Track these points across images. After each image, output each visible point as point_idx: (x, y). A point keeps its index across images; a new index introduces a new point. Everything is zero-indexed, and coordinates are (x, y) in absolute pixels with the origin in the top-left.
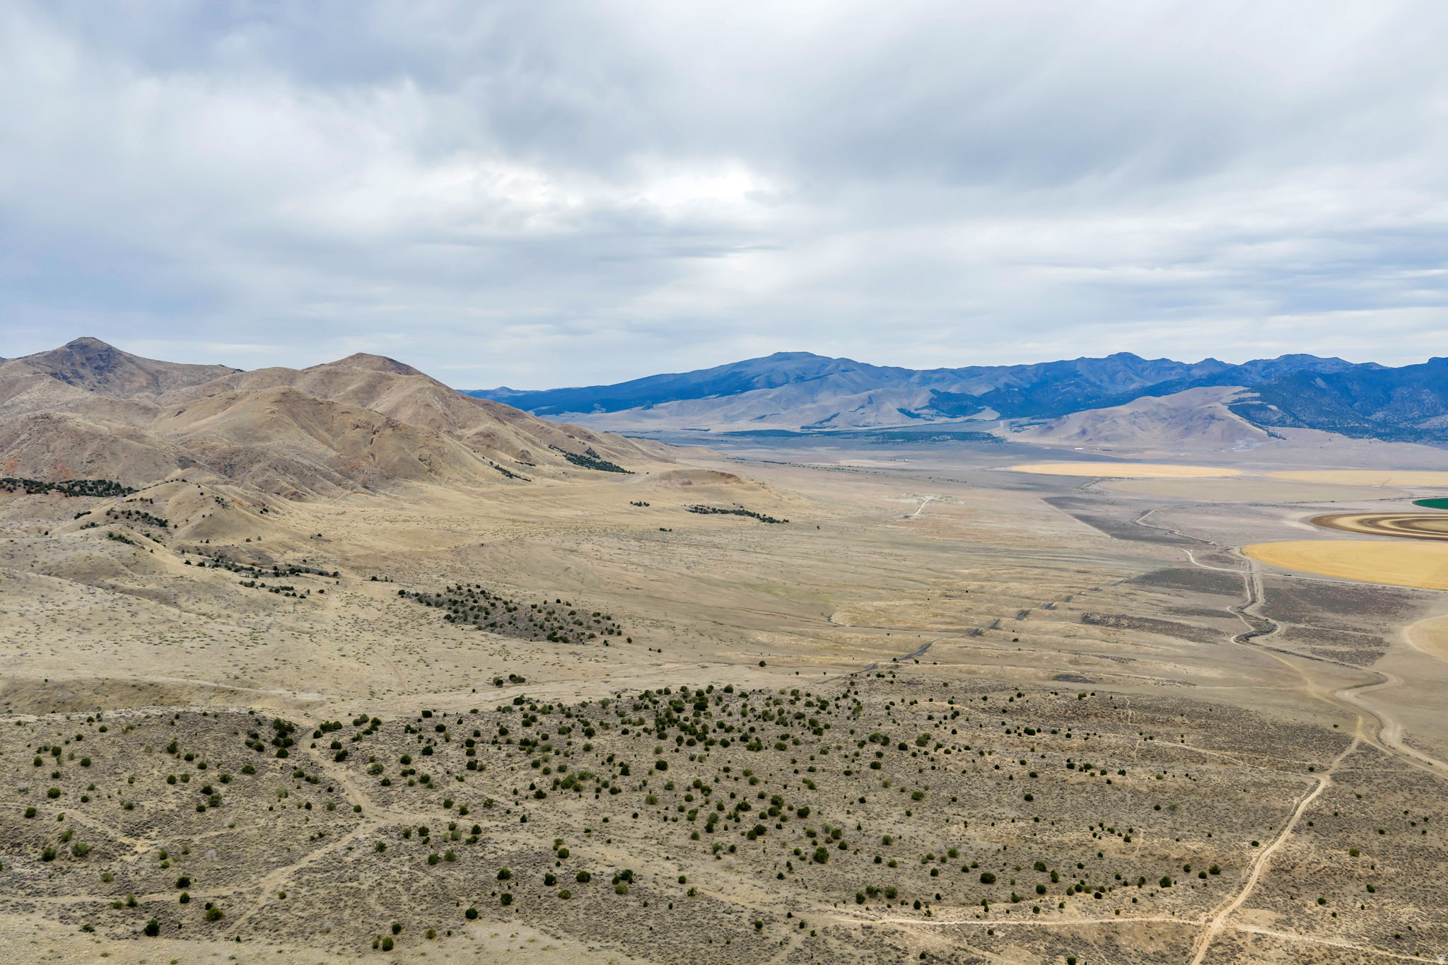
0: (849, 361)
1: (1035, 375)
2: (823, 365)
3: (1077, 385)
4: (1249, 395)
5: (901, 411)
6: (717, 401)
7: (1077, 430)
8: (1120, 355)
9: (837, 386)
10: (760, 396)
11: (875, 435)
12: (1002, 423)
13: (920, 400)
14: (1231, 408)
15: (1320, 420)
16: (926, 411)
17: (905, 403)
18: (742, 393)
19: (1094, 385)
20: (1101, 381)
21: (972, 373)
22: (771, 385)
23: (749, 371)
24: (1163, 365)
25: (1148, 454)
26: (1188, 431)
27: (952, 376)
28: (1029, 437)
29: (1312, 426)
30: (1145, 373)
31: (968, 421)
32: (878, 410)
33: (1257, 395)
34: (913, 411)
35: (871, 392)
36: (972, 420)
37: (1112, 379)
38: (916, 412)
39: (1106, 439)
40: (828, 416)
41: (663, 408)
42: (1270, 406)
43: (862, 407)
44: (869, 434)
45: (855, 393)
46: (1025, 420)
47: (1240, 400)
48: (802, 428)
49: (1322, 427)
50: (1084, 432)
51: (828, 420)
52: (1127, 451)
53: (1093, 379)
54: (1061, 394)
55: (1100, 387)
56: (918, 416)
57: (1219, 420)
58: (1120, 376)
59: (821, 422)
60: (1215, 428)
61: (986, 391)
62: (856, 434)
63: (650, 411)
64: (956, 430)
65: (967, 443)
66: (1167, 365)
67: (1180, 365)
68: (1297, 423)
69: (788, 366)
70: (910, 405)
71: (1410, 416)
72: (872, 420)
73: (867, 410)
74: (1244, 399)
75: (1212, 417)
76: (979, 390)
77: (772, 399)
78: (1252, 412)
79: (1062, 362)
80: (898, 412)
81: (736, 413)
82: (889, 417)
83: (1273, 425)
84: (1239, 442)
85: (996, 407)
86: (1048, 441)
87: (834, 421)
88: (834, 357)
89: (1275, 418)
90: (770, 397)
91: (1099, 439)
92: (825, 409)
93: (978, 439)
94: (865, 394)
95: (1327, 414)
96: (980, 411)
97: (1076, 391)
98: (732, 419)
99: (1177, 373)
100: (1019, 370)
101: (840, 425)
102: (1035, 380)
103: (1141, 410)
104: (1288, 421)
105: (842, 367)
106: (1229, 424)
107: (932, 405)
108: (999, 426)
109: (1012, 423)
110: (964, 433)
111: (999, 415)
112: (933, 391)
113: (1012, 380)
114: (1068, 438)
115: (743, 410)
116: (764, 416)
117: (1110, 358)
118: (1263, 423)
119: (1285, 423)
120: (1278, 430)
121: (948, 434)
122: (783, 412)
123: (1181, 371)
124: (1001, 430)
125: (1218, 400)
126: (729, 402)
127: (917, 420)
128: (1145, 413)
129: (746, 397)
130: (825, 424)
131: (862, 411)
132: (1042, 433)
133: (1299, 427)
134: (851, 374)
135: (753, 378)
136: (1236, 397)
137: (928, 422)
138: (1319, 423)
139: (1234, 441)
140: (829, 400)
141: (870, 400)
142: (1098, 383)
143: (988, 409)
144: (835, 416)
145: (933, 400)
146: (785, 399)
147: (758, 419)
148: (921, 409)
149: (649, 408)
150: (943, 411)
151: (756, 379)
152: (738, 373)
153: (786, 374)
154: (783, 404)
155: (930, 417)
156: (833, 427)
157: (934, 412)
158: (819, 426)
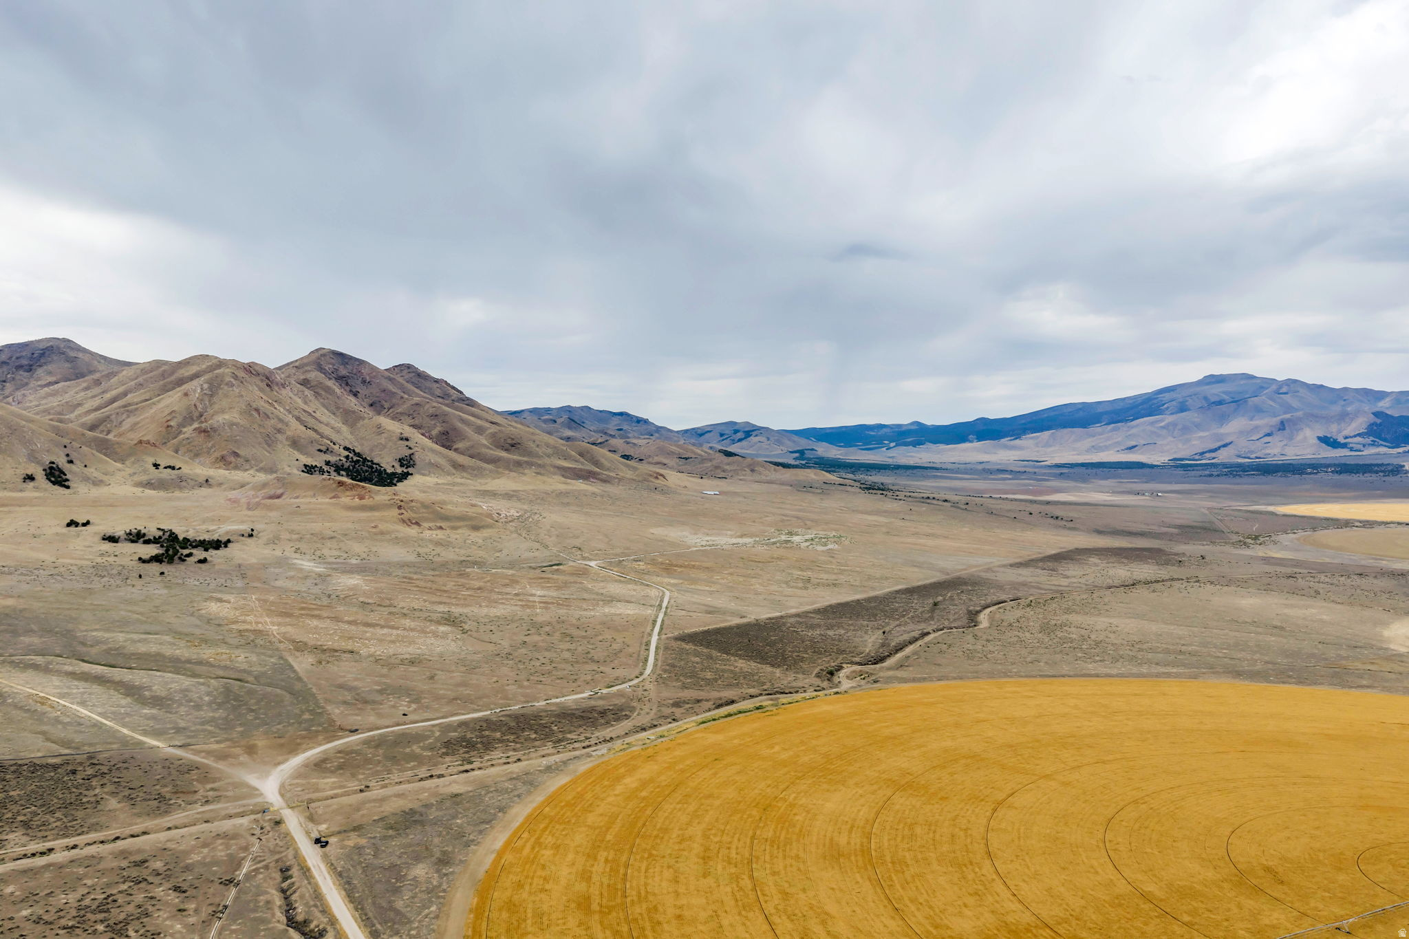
0: (1295, 381)
2: (1262, 387)
5: (1326, 441)
6: (1099, 430)
9: (1254, 411)
10: (1152, 423)
13: (1356, 425)
16: (1358, 439)
17: (1333, 430)
18: (1132, 420)
22: (1183, 408)
23: (1167, 396)
32: (1291, 439)
34: (1338, 439)
35: (1290, 415)
38: (1343, 441)
40: (1216, 445)
41: (1032, 438)
43: (1268, 435)
45: (1271, 417)
51: (1214, 450)
56: (1344, 446)
59: (1203, 453)
63: (1017, 442)
69: (1215, 389)
70: (1339, 431)
73: (1275, 439)
77: (1163, 427)
80: (1316, 441)
81: (1109, 442)
87: (1219, 452)
88: (1281, 378)
90: (1162, 424)
92: (1219, 437)
94: (1277, 419)
98: (1096, 449)
101: (1224, 456)
105: (1281, 389)
107: (1370, 432)
112: (1378, 414)
115: (1120, 439)
116: (1135, 446)
121: (1341, 465)
122: (1163, 441)
127: (1338, 450)
130: (1208, 455)
131: (1266, 439)
134: (1286, 396)
137: (1356, 453)
140: (1234, 426)
141: (1282, 426)
144: (1225, 446)
145: (1372, 424)
146: (1180, 427)
147: (1127, 449)
148: (1351, 437)
149: (1016, 439)
150: (1385, 440)
151: (1165, 406)
152: (1155, 399)
153: (1206, 398)
154: (1176, 432)
155: (1360, 447)
156: (1214, 458)
157: (1368, 440)
158: (1197, 457)
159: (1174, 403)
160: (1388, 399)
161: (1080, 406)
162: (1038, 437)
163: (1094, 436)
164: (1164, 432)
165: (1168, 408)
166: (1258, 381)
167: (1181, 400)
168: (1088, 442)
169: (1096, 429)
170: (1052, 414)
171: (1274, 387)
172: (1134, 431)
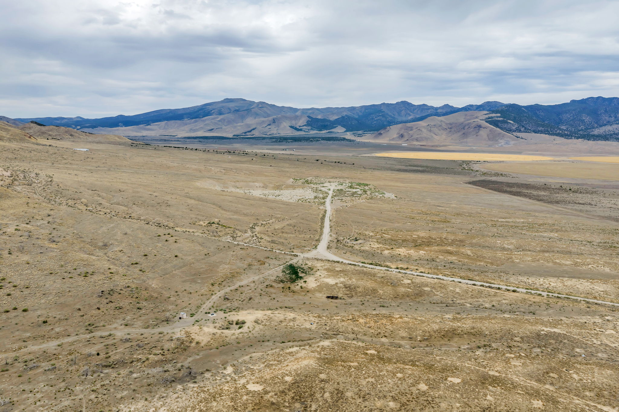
0: (264, 103)
1: (361, 112)
2: (250, 105)
3: (383, 116)
4: (494, 115)
5: (291, 127)
6: (188, 121)
7: (395, 136)
8: (402, 102)
9: (256, 115)
10: (213, 119)
11: (276, 138)
12: (348, 133)
13: (302, 122)
14: (486, 122)
15: (540, 129)
16: (305, 127)
17: (293, 123)
18: (203, 117)
19: (390, 116)
20: (394, 115)
21: (329, 110)
22: (221, 113)
23: (210, 108)
24: (423, 107)
25: (451, 148)
26: (465, 135)
27: (317, 111)
28: (368, 138)
29: (535, 132)
30: (415, 111)
31: (329, 132)
32: (278, 126)
33: (499, 115)
34: (298, 127)
35: (275, 117)
36: (331, 132)
37: (399, 114)
38: (300, 128)
39: (417, 140)
40: (249, 129)
41: (155, 125)
42: (508, 121)
43: (269, 125)
44: (271, 138)
45: (265, 118)
46: (360, 132)
47: (489, 118)
48: (234, 135)
49: (541, 132)
50: (402, 136)
51: (250, 131)
52: (437, 146)
53: (390, 114)
54: (375, 121)
55: (394, 118)
56: (301, 130)
57: (484, 128)
58: (403, 112)
59: (245, 133)
60: (483, 133)
61: (337, 118)
62: (264, 138)
63: (149, 127)
64: (324, 136)
65: (331, 142)
66: (426, 107)
67: (432, 107)
68: (527, 131)
69: (231, 105)
70: (296, 124)
71: (580, 128)
72: (275, 132)
73: (272, 127)
74: (492, 117)
75: (480, 126)
76: (333, 118)
77: (219, 121)
78: (500, 125)
79: (374, 105)
80: (289, 128)
81: (198, 127)
82: (285, 130)
83: (515, 131)
84: (501, 141)
85: (344, 126)
86: (382, 141)
87: (253, 132)
88: (256, 101)
89: (514, 128)
90: (219, 119)
91: (413, 140)
92: (248, 126)
93: (339, 140)
94: (271, 118)
95: (543, 126)
96: (335, 127)
97: (383, 119)
98: (194, 130)
99: (431, 111)
100: (352, 109)
101: (256, 134)
102: (360, 114)
103: (432, 124)
104: (522, 129)
105: (260, 106)
106: (490, 131)
107: (308, 124)
108: (347, 134)
109: (354, 133)
110: (329, 138)
111: (345, 129)
112: (309, 117)
113: (349, 113)
114: (393, 139)
115: (202, 126)
116: (213, 129)
117: (397, 103)
118: (509, 131)
119: (520, 130)
120: (519, 134)
121: (319, 138)
122: (224, 127)
123: (433, 110)
124: (349, 136)
125: (477, 118)
126: (196, 122)
127: (300, 132)
128: (434, 125)
129: (206, 120)
130: (248, 133)
131: (269, 127)
132: (376, 137)
133: (529, 132)
134: (265, 109)
135: (212, 111)
136: (487, 116)
137: (307, 133)
138: (539, 131)
139: (497, 141)
140: (251, 121)
141: (274, 121)
142: (393, 116)
143: (339, 126)
144: (254, 129)
145: (308, 121)
146: (226, 121)
147: (209, 130)
148: (302, 126)
149: (148, 125)
150: (314, 128)
151: (213, 111)
152: (204, 108)
153: (229, 109)
154: (225, 123)
155: (308, 131)
156: (253, 135)
157: (310, 128)
158: (244, 134)
159: (216, 110)
160: (299, 112)
161: (169, 111)
162: (159, 125)
163: (186, 125)
164: (220, 123)
165: (214, 112)
166: (248, 102)
167: (219, 109)
168: (187, 128)
169: (186, 120)
170: (156, 114)
171: (255, 105)
172: (207, 122)
